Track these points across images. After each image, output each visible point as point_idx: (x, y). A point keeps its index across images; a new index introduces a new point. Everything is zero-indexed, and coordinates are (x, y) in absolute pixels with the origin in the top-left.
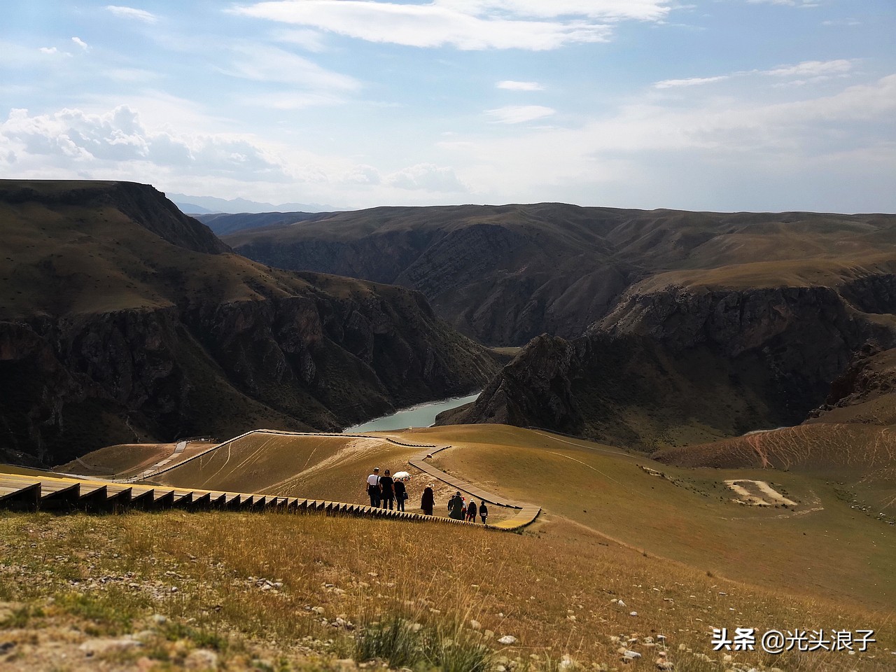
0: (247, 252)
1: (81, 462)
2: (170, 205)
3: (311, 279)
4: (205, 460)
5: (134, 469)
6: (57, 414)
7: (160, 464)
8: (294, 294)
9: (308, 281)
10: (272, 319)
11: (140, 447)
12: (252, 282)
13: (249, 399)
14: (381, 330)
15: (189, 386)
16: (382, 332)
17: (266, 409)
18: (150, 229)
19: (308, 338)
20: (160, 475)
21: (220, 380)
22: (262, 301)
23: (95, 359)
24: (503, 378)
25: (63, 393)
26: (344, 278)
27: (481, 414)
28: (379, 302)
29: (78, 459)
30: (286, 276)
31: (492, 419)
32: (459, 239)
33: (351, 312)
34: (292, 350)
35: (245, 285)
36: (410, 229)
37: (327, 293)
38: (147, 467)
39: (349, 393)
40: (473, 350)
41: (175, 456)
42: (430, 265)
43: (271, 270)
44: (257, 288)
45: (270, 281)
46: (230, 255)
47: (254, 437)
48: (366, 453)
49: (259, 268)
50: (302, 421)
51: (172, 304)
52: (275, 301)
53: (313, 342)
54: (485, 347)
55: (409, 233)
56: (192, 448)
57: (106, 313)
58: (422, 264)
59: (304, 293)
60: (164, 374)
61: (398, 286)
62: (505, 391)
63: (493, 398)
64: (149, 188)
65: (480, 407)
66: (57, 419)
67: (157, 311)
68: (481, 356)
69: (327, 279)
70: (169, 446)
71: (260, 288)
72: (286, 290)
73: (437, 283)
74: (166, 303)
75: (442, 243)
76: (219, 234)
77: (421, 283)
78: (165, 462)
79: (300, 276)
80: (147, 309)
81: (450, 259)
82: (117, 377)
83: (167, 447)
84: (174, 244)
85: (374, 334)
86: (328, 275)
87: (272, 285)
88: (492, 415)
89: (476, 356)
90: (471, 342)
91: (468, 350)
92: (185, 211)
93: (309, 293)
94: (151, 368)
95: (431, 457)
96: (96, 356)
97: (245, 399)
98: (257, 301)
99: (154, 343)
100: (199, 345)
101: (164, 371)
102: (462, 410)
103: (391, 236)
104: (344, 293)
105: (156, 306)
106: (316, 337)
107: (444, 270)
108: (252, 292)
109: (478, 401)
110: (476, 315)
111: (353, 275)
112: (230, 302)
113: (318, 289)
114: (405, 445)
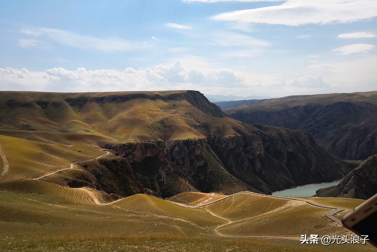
0: (233, 116)
1: (175, 197)
2: (205, 98)
3: (260, 127)
4: (223, 202)
5: (195, 202)
6: (164, 177)
7: (205, 201)
8: (252, 134)
9: (258, 128)
10: (243, 144)
11: (197, 194)
12: (236, 129)
13: (233, 177)
14: (290, 150)
15: (210, 170)
16: (291, 151)
17: (240, 181)
18: (198, 108)
19: (258, 152)
20: (206, 206)
21: (222, 168)
22: (239, 137)
23: (177, 157)
24: (352, 175)
25: (166, 169)
26: (274, 127)
27: (340, 191)
28: (290, 137)
29: (174, 196)
30: (249, 126)
31: (347, 195)
32: (329, 109)
33: (277, 142)
34: (251, 157)
35: (233, 130)
36: (305, 105)
37: (266, 134)
38: (200, 202)
39: (275, 177)
40: (336, 161)
41: (211, 198)
42: (314, 121)
43: (243, 124)
44: (238, 131)
45: (243, 128)
46: (227, 118)
47: (244, 195)
48: (297, 207)
49: (239, 123)
50: (254, 188)
51: (205, 137)
52: (244, 136)
53: (260, 154)
54: (341, 160)
55: (304, 107)
56: (217, 196)
57: (182, 140)
58: (310, 121)
59: (257, 133)
60: (201, 164)
61: (299, 131)
62: (354, 182)
63: (347, 185)
64: (198, 92)
65: (340, 188)
66: (164, 179)
67: (200, 140)
68: (340, 164)
69: (267, 128)
70: (208, 194)
71: (239, 131)
72: (249, 132)
73: (318, 129)
74: (203, 137)
75: (321, 111)
76: (223, 109)
77: (309, 129)
78: (207, 201)
79: (256, 126)
80: (196, 139)
81: (325, 118)
82: (184, 164)
83: (207, 195)
84: (206, 114)
85: (287, 152)
86: (267, 126)
87: (244, 130)
88: (346, 192)
89: (337, 164)
90: (334, 157)
91: (333, 161)
92: (211, 101)
93: (259, 133)
94: (197, 162)
95: (336, 214)
96: (178, 156)
97: (231, 177)
98: (237, 136)
99: (198, 152)
100: (214, 153)
101: (201, 163)
102: (330, 189)
103: (296, 108)
104: (274, 134)
105: (199, 138)
106: (261, 152)
107: (321, 123)
108: (235, 133)
109: (339, 186)
110: (337, 145)
111: (278, 125)
112: (227, 136)
113: (263, 132)
114: (317, 206)
